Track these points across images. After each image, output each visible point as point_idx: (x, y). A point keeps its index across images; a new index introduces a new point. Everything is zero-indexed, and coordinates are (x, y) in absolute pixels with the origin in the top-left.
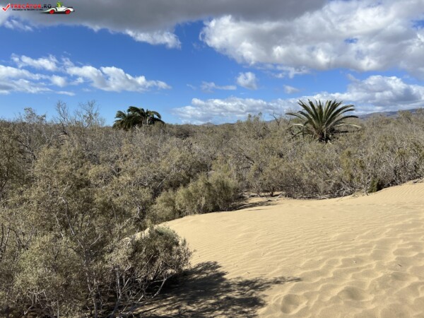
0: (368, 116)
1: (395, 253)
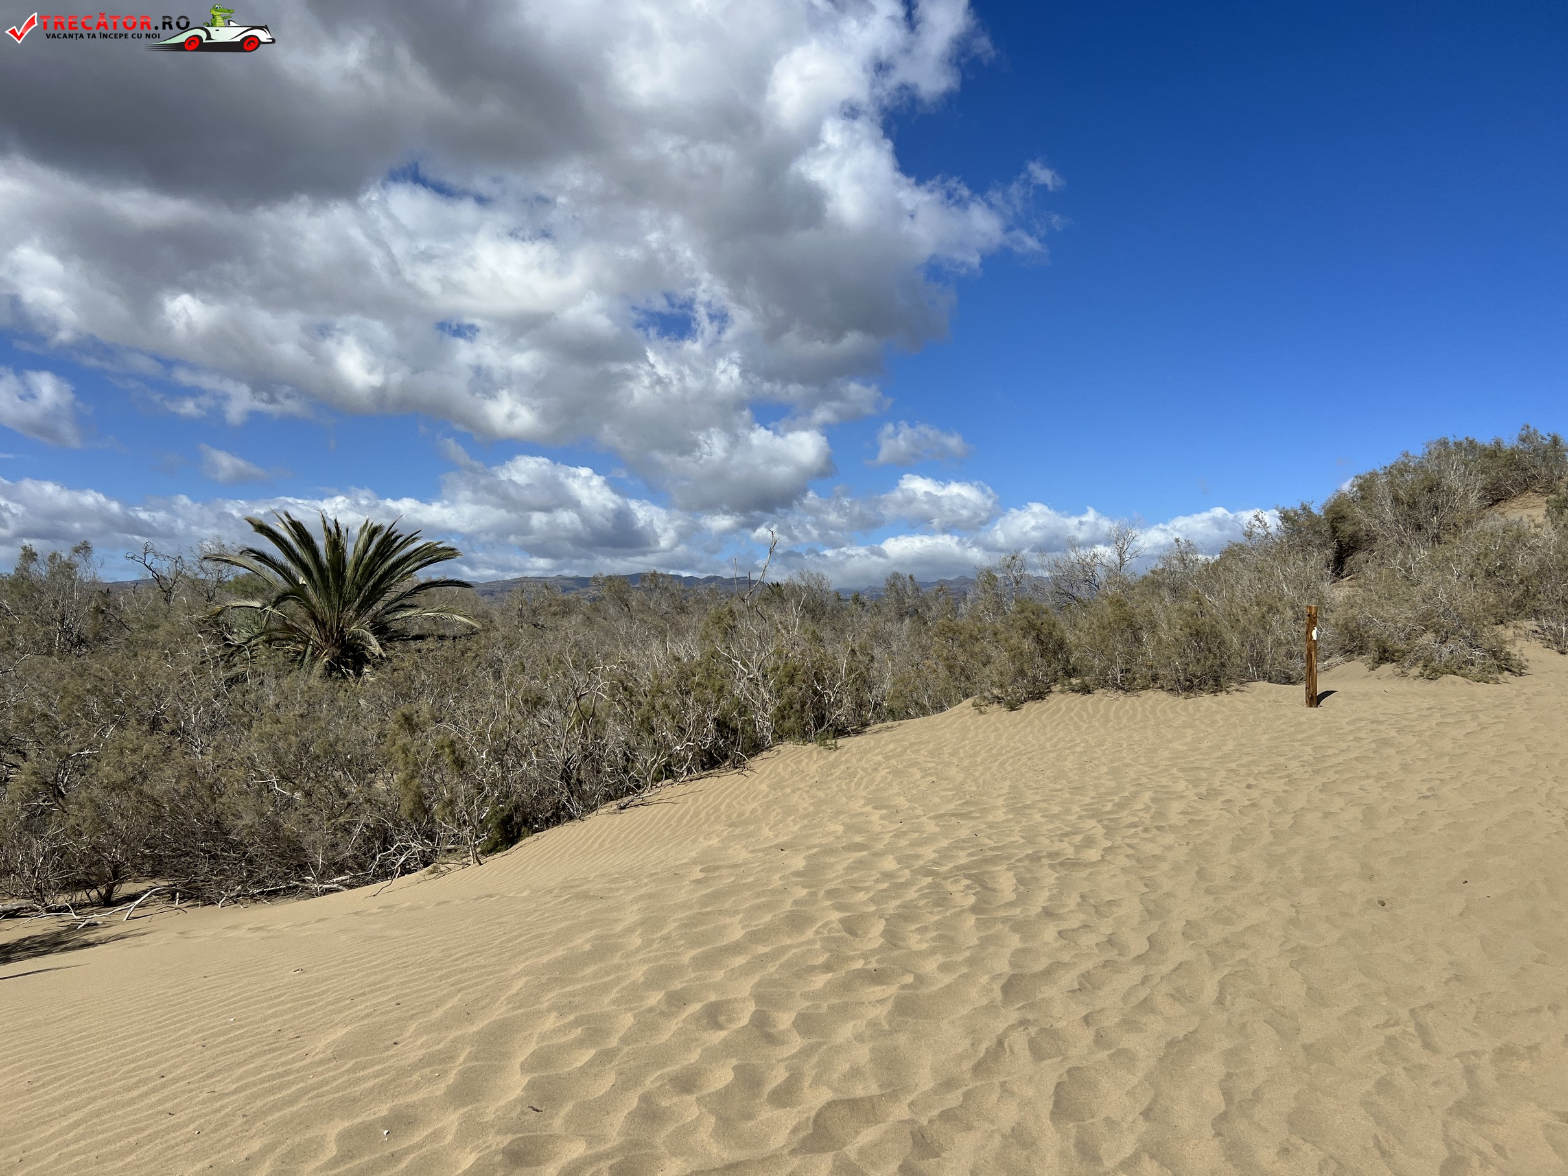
0: (506, 587)
1: (526, 1068)
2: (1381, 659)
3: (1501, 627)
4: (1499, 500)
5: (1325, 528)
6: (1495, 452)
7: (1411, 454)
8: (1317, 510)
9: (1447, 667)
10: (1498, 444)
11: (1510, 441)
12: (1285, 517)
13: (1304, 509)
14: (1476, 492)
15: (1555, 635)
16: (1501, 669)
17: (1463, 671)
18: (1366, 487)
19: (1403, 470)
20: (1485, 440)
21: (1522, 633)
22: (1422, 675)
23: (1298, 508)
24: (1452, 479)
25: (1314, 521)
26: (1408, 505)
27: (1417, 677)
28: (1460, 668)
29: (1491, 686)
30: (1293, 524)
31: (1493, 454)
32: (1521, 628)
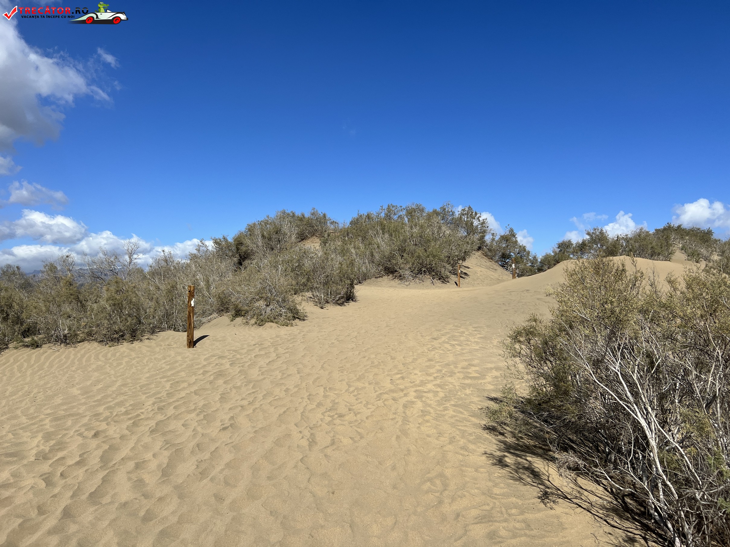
2: (236, 315)
3: (296, 296)
4: (303, 239)
5: (234, 248)
6: (302, 218)
7: (270, 216)
8: (230, 239)
9: (268, 318)
10: (303, 215)
11: (307, 215)
12: (216, 242)
13: (224, 239)
14: (294, 235)
15: (319, 299)
16: (294, 318)
17: (276, 320)
18: (251, 229)
19: (266, 223)
20: (298, 213)
21: (306, 299)
22: (256, 323)
23: (222, 238)
24: (285, 229)
25: (229, 246)
26: (268, 239)
27: (253, 325)
28: (275, 318)
29: (289, 328)
30: (219, 245)
31: (302, 219)
32: (305, 296)
